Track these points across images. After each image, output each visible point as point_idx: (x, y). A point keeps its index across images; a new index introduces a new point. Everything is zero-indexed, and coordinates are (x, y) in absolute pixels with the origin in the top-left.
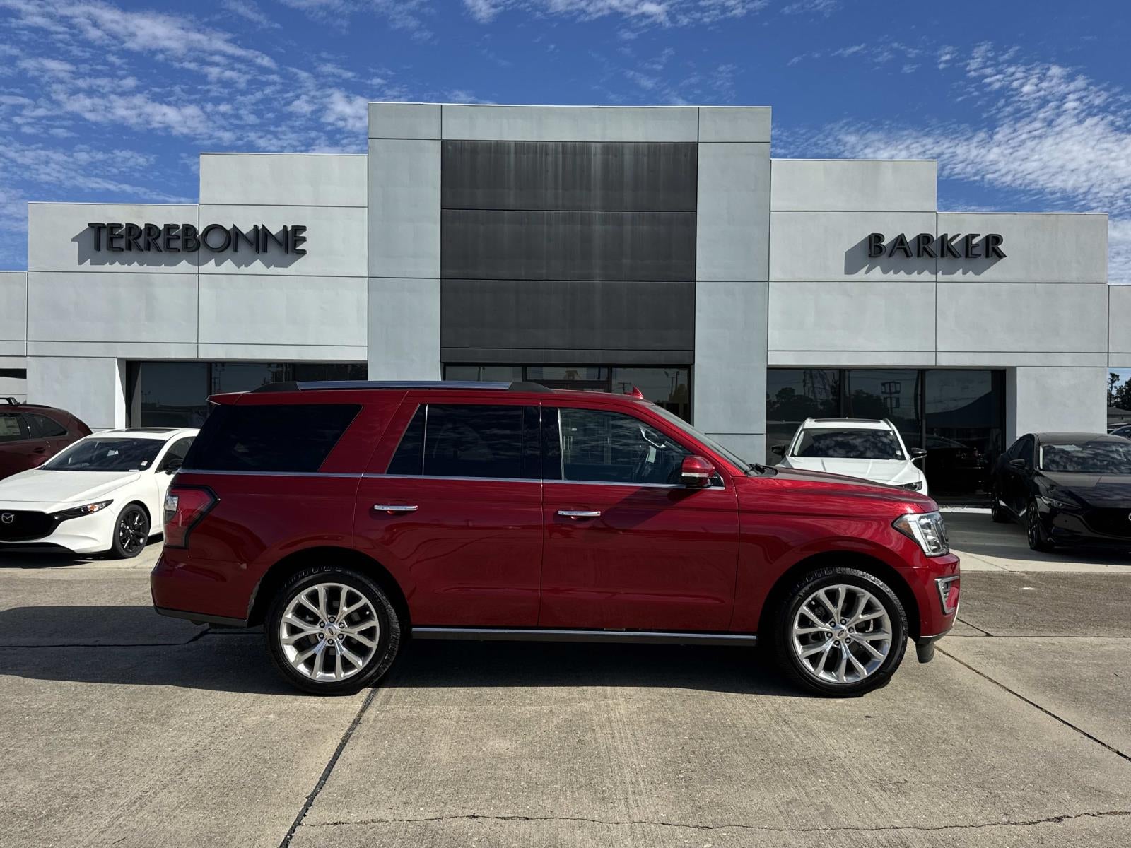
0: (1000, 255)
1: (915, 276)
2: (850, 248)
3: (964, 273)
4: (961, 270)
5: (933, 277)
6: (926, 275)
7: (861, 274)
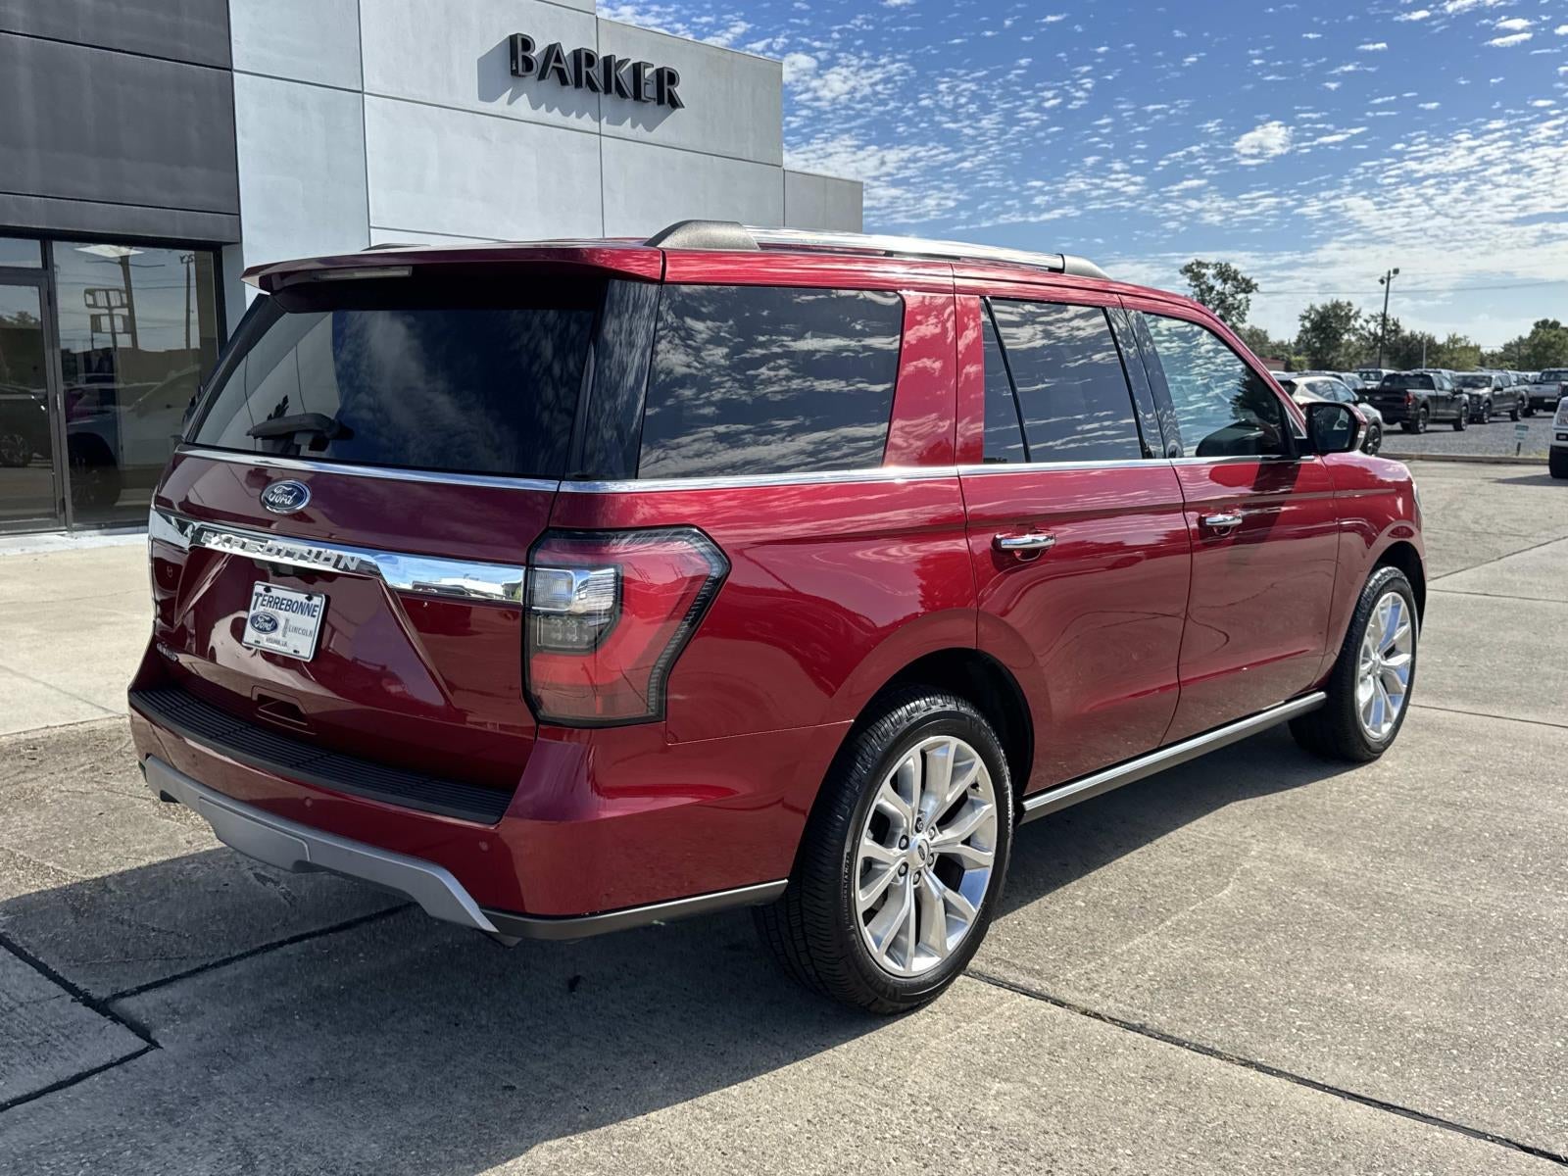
0: (675, 103)
1: (572, 120)
2: (484, 53)
3: (634, 126)
4: (629, 121)
5: (594, 126)
6: (587, 122)
7: (500, 105)
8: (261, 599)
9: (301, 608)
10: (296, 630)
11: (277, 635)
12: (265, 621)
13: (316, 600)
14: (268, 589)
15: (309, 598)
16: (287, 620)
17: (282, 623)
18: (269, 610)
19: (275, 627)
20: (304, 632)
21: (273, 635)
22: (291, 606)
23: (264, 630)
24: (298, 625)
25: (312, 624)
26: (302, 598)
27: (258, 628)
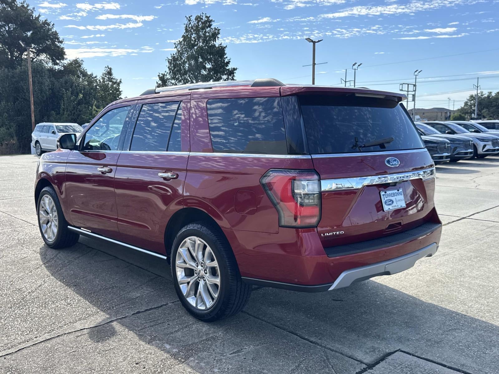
8: (385, 196)
9: (398, 194)
10: (399, 200)
11: (395, 204)
12: (389, 202)
13: (401, 190)
14: (386, 192)
15: (398, 191)
16: (396, 199)
17: (394, 200)
18: (388, 198)
19: (393, 202)
20: (401, 200)
21: (393, 205)
22: (394, 195)
23: (390, 204)
24: (399, 199)
25: (402, 197)
26: (396, 191)
27: (388, 205)
